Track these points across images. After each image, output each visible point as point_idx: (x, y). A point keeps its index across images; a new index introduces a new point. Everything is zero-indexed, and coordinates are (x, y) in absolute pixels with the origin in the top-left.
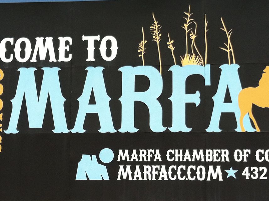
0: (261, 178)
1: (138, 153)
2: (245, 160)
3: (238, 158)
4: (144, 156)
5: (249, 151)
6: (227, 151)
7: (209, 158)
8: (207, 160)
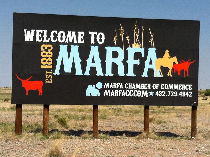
0: (163, 96)
2: (157, 88)
3: (154, 87)
4: (116, 86)
5: (159, 85)
6: (150, 84)
7: (143, 87)
8: (142, 88)
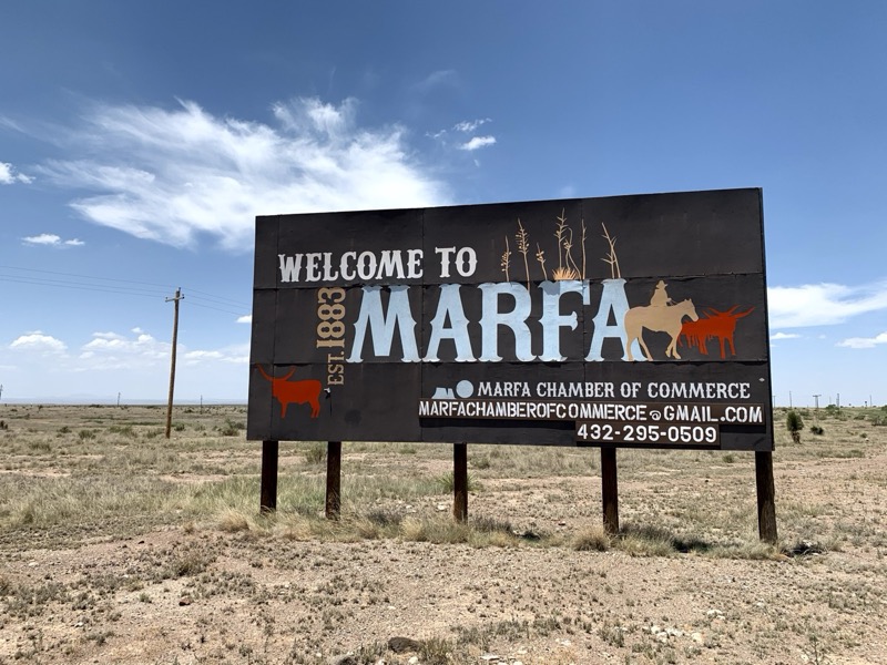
1: (502, 386)
2: (634, 396)
3: (626, 393)
